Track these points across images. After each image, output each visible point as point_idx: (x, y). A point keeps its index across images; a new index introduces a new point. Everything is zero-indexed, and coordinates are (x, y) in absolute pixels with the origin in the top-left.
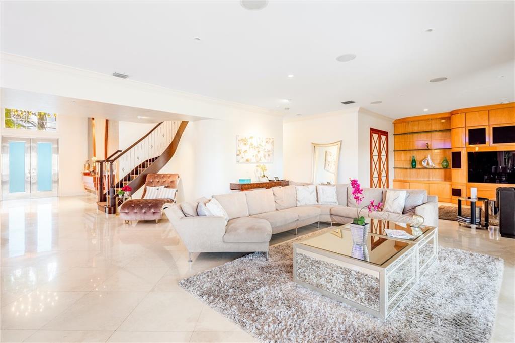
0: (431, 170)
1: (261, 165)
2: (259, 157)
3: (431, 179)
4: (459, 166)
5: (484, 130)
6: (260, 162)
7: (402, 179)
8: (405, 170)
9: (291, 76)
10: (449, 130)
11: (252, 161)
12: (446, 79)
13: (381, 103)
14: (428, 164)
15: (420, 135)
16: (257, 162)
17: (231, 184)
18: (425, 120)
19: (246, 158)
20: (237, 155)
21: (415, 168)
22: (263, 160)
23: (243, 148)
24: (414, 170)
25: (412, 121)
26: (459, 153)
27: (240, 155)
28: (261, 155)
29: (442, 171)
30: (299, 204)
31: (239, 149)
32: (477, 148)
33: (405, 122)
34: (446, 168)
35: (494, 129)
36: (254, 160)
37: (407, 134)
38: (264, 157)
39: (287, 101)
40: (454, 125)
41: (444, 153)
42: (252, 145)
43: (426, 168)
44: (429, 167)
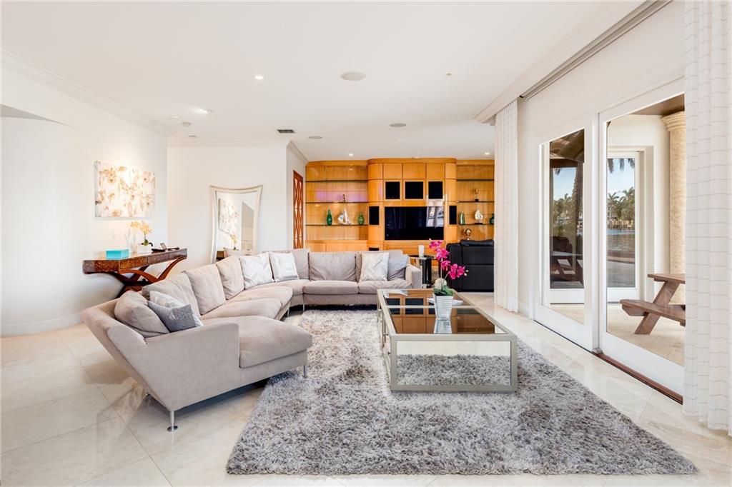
0: (346, 227)
1: (140, 221)
2: (134, 208)
3: (346, 238)
4: (377, 223)
5: (398, 183)
6: (135, 216)
7: (315, 239)
8: (318, 227)
9: (259, 78)
10: (366, 181)
11: (122, 216)
12: (405, 125)
13: (320, 140)
14: (344, 221)
15: (334, 184)
16: (131, 216)
17: (86, 262)
18: (340, 166)
19: (112, 208)
20: (97, 202)
21: (330, 225)
22: (141, 214)
23: (109, 188)
24: (329, 227)
25: (328, 166)
26: (377, 208)
27: (103, 202)
28: (136, 203)
29: (357, 228)
30: (248, 285)
31: (100, 189)
32: (393, 203)
33: (322, 166)
34: (361, 225)
35: (406, 183)
36: (126, 213)
37: (322, 181)
38: (142, 206)
39: (205, 112)
40: (372, 176)
41: (359, 207)
42: (122, 182)
43: (342, 225)
44: (345, 223)
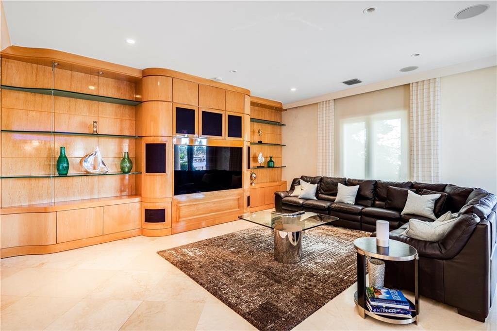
0: (97, 178)
14: (95, 167)
24: (62, 179)
43: (87, 174)
44: (97, 172)
